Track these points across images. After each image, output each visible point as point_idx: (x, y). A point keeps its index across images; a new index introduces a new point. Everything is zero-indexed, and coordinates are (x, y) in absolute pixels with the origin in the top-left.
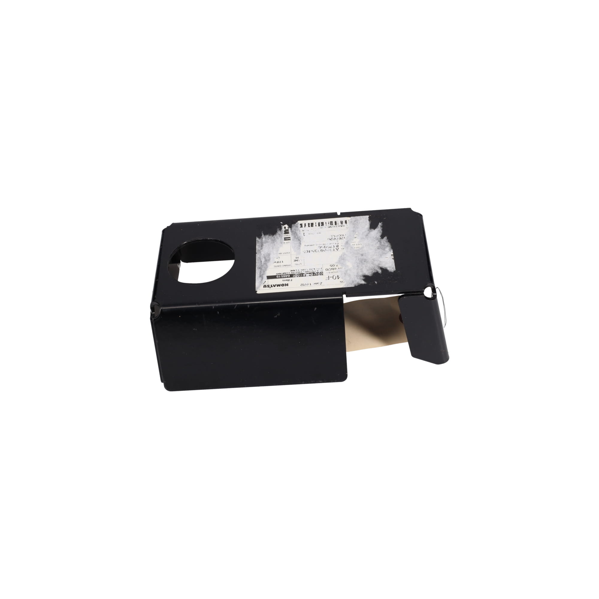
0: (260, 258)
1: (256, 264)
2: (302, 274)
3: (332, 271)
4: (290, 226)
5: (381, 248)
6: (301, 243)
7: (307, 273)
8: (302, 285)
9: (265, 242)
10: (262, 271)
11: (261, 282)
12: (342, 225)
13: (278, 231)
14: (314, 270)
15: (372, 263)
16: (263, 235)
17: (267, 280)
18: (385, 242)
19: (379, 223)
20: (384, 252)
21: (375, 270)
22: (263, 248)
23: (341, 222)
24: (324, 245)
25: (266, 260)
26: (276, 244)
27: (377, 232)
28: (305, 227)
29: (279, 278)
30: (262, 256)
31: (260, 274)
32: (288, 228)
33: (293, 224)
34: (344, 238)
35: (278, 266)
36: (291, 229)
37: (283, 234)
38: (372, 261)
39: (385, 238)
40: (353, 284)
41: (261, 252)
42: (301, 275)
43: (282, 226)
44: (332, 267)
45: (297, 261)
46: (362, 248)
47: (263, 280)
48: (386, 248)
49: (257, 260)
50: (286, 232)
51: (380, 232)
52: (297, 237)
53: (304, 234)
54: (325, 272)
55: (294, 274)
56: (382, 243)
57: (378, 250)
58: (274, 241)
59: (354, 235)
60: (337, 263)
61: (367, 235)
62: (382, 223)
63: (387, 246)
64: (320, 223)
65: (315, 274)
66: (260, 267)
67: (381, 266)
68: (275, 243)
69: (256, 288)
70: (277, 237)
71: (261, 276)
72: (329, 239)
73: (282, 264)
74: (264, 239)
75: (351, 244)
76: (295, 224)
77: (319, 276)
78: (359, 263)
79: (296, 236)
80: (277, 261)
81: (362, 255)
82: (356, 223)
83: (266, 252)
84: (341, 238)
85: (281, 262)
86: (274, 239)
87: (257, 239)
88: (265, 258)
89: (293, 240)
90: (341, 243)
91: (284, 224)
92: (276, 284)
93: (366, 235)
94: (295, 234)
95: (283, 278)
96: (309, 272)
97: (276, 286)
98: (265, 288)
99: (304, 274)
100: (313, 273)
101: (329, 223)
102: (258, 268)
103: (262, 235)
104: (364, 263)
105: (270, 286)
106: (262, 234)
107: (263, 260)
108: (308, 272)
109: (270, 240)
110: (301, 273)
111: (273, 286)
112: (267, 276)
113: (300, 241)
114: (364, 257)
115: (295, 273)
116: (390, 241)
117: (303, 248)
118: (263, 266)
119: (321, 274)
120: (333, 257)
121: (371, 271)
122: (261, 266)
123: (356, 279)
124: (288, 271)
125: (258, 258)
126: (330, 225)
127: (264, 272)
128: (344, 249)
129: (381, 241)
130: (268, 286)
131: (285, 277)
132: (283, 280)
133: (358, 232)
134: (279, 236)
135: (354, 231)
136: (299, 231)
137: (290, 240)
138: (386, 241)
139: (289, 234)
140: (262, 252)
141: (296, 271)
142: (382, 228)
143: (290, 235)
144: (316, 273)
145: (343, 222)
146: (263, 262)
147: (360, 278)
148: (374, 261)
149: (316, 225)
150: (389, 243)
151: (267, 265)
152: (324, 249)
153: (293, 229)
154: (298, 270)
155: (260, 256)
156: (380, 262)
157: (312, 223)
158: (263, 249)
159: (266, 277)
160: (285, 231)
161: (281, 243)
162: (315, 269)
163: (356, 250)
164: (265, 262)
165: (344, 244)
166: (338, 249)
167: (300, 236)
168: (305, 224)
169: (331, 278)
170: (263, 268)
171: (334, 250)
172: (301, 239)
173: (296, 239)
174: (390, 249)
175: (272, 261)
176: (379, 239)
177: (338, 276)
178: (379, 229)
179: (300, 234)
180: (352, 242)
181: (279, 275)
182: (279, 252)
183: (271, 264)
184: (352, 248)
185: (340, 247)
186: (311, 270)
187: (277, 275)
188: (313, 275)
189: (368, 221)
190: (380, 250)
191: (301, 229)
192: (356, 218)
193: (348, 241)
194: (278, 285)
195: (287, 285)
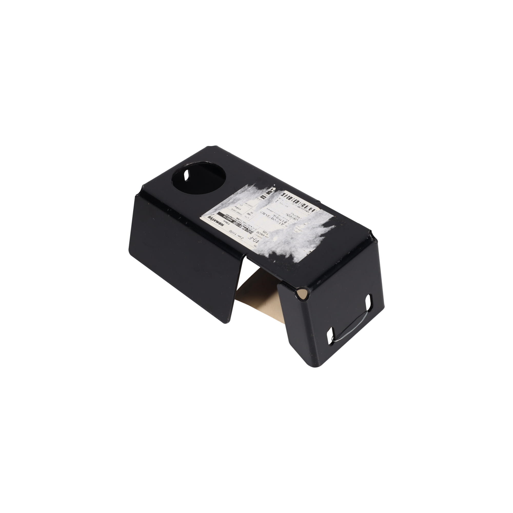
1: (224, 201)
2: (240, 225)
3: (260, 235)
4: (276, 191)
5: (310, 242)
6: (267, 205)
7: (243, 226)
8: (231, 231)
9: (249, 190)
11: (211, 213)
12: (308, 211)
13: (264, 189)
14: (250, 227)
15: (290, 248)
19: (333, 225)
20: (308, 246)
21: (286, 253)
22: (242, 194)
23: (310, 208)
24: (278, 216)
25: (232, 202)
26: (252, 196)
27: (323, 230)
28: (284, 197)
29: (224, 218)
30: (234, 198)
31: (218, 208)
32: (273, 191)
34: (297, 220)
35: (234, 210)
36: (274, 193)
37: (266, 192)
38: (293, 246)
39: (323, 238)
40: (259, 252)
41: (237, 195)
42: (239, 225)
43: (272, 187)
44: (264, 234)
45: (249, 215)
46: (299, 234)
47: (215, 213)
48: (314, 244)
49: (228, 198)
50: (268, 193)
51: (325, 232)
52: (270, 200)
53: (278, 200)
54: (254, 233)
55: (236, 222)
56: (315, 240)
58: (254, 193)
59: (305, 222)
60: (270, 232)
62: (335, 226)
63: (316, 244)
64: (297, 201)
65: (247, 230)
67: (293, 253)
68: (254, 195)
69: (203, 215)
71: (216, 210)
72: (287, 214)
74: (250, 188)
75: (296, 227)
76: (281, 191)
77: (248, 233)
78: (282, 242)
80: (237, 207)
81: (292, 238)
82: (318, 215)
83: (240, 197)
84: (295, 219)
85: (239, 209)
86: (256, 192)
87: (246, 186)
88: (234, 200)
89: (266, 200)
90: (292, 221)
91: (274, 187)
92: (217, 220)
93: (314, 227)
94: (272, 197)
95: (227, 219)
96: (246, 227)
97: (216, 221)
98: (208, 218)
99: (241, 225)
100: (247, 229)
101: (302, 204)
102: (222, 204)
103: (252, 185)
104: (286, 244)
105: (212, 219)
106: (254, 184)
107: (231, 201)
109: (252, 191)
110: (240, 224)
114: (291, 241)
115: (237, 221)
116: (322, 242)
117: (264, 210)
119: (251, 232)
120: (273, 226)
121: (282, 252)
122: (225, 204)
123: (266, 251)
124: (234, 216)
126: (300, 206)
127: (222, 208)
128: (287, 226)
129: (317, 237)
130: (211, 218)
131: (228, 220)
132: (224, 221)
133: (311, 222)
135: (310, 220)
136: (277, 197)
137: (264, 199)
138: (320, 240)
139: (269, 194)
141: (239, 220)
142: (330, 230)
143: (268, 196)
146: (229, 202)
147: (269, 252)
149: (292, 200)
152: (275, 218)
153: (276, 193)
154: (241, 221)
155: (234, 197)
156: (297, 251)
157: (292, 197)
158: (241, 194)
159: (218, 212)
160: (269, 191)
161: (256, 197)
163: (293, 233)
165: (292, 223)
167: (272, 201)
168: (287, 195)
169: (252, 239)
170: (224, 206)
171: (280, 223)
172: (271, 202)
173: (268, 201)
174: (315, 247)
175: (235, 205)
176: (318, 235)
177: (258, 241)
178: (327, 229)
179: (275, 200)
180: (298, 226)
181: (226, 216)
182: (247, 202)
183: (232, 206)
184: (293, 229)
185: (286, 224)
186: (248, 226)
187: (226, 215)
188: (245, 230)
189: (328, 219)
190: (307, 243)
191: (280, 196)
192: (323, 212)
193: (297, 223)
194: (217, 222)
195: (222, 225)
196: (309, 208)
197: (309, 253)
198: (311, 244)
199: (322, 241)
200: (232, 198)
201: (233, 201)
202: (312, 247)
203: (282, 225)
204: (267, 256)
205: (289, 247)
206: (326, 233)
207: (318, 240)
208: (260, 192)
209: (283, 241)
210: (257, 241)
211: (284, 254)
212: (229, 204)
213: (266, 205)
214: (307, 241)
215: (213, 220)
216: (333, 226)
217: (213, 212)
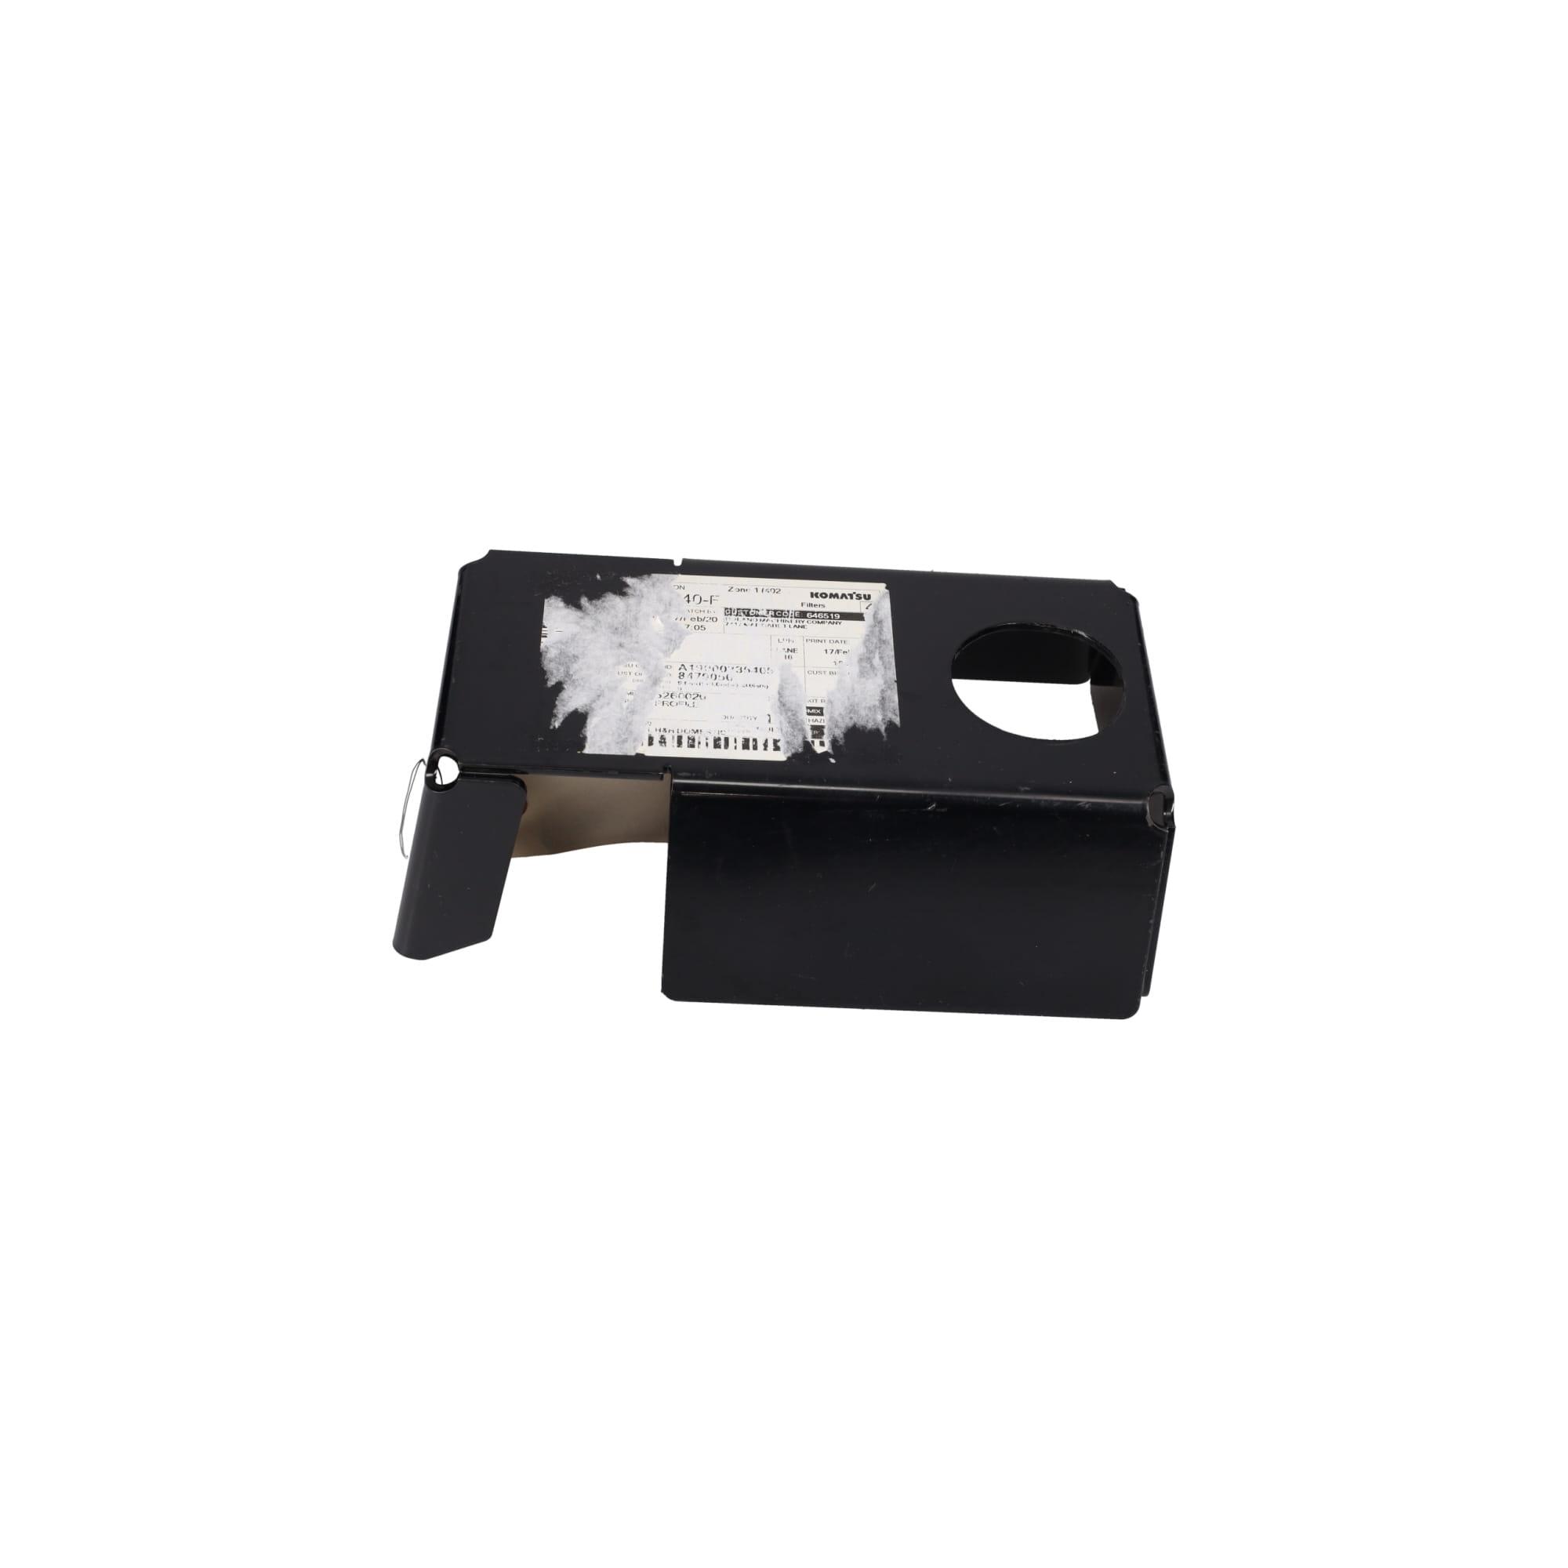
0: (885, 668)
1: (892, 653)
2: (775, 616)
3: (701, 616)
4: (807, 746)
5: (568, 657)
6: (777, 696)
7: (764, 616)
8: (776, 591)
9: (875, 710)
10: (877, 633)
11: (878, 608)
12: (662, 733)
13: (842, 736)
14: (746, 621)
16: (883, 728)
17: (863, 610)
18: (555, 671)
19: (559, 727)
20: (563, 647)
21: (596, 605)
22: (880, 694)
23: (665, 743)
24: (716, 681)
25: (869, 660)
26: (846, 701)
27: (570, 702)
28: (766, 741)
29: (834, 613)
30: (881, 671)
31: (881, 627)
32: (813, 742)
33: (801, 753)
34: (663, 696)
35: (837, 641)
36: (805, 737)
37: (826, 727)
38: (596, 628)
39: (551, 683)
40: (655, 579)
41: (885, 684)
42: (778, 614)
43: (830, 751)
44: (700, 624)
45: (788, 649)
46: (619, 663)
47: (872, 613)
48: (556, 657)
49: (894, 664)
50: (818, 731)
51: (562, 700)
52: (790, 714)
53: (770, 721)
54: (720, 614)
55: (795, 617)
56: (562, 669)
57: (576, 653)
58: (852, 709)
59: (635, 699)
60: (687, 634)
61: (599, 696)
62: (552, 727)
63: (551, 661)
64: (723, 746)
65: (744, 613)
66: (883, 646)
67: (579, 614)
68: (847, 704)
69: (888, 596)
70: (843, 719)
71: (878, 622)
72: (702, 697)
73: (829, 647)
74: (879, 717)
75: (644, 677)
76: (793, 751)
77: (735, 607)
78: (631, 626)
79: (792, 717)
80: (841, 654)
81: (621, 645)
82: (624, 734)
83: (870, 681)
84: (669, 696)
85: (829, 652)
86: (852, 715)
87: (898, 719)
88: (872, 668)
89: (799, 705)
90: (670, 683)
91: (826, 753)
92: (839, 600)
93: (601, 698)
94: (795, 724)
95: (824, 613)
96: (759, 618)
97: (840, 595)
98: (867, 594)
99: (772, 616)
100: (748, 615)
101: (699, 743)
102: (889, 644)
103: (886, 729)
104: (620, 626)
106: (884, 734)
107: (876, 661)
108: (763, 618)
109: (863, 713)
110: (780, 619)
111: (849, 597)
112: (863, 620)
113: (781, 702)
114: (616, 639)
115: (794, 620)
116: (543, 672)
117: (773, 681)
118: (876, 648)
119: (728, 611)
120: (697, 649)
121: (604, 604)
122: (880, 647)
123: (645, 590)
124: (812, 628)
125: (889, 669)
126: (696, 736)
127: (872, 632)
128: (666, 667)
129: (566, 676)
130: (860, 598)
131: (818, 613)
132: (823, 606)
133: (622, 708)
134: (837, 722)
135: (633, 712)
136: (784, 730)
137: (808, 708)
138: (552, 674)
139: (812, 726)
140: (881, 682)
141: (792, 625)
142: (555, 711)
143: (809, 721)
144: (742, 614)
145: (660, 742)
146: (877, 656)
147: (635, 591)
148: (593, 628)
149: (735, 742)
150: (545, 669)
151: (866, 647)
152: (717, 672)
153: (800, 739)
154: (787, 626)
155: (885, 674)
156: (577, 623)
157: (746, 751)
158: (878, 691)
159: (865, 619)
160: (823, 734)
161: (831, 702)
162: (745, 624)
163: (634, 659)
164: (872, 655)
165: (665, 679)
166: (680, 669)
167: (781, 714)
168: (765, 749)
169: (706, 597)
170: (875, 640)
171: (692, 666)
172: (779, 708)
173: (793, 709)
174: (546, 652)
175: (854, 657)
176: (569, 682)
177: (688, 601)
178: (562, 710)
179: (780, 722)
180: (642, 681)
181: (835, 619)
182: (835, 676)
183: (855, 647)
184: (644, 668)
185: (675, 672)
186: (753, 622)
187: (839, 621)
188: (749, 610)
189: (589, 737)
190: (571, 651)
191: (778, 736)
192: (622, 749)
193: (652, 686)
195: (814, 595)
196: (667, 741)
197: (543, 632)
198: (562, 653)
199: (546, 674)
200: (885, 671)
201: (871, 662)
202: (551, 647)
203: (683, 665)
204: (630, 581)
205: (602, 623)
206: (556, 699)
208: (840, 720)
209: (633, 630)
210: (691, 600)
211: (598, 602)
212: (870, 651)
213: (780, 695)
214: (580, 656)
215: (851, 595)
216: (557, 725)
217: (876, 612)
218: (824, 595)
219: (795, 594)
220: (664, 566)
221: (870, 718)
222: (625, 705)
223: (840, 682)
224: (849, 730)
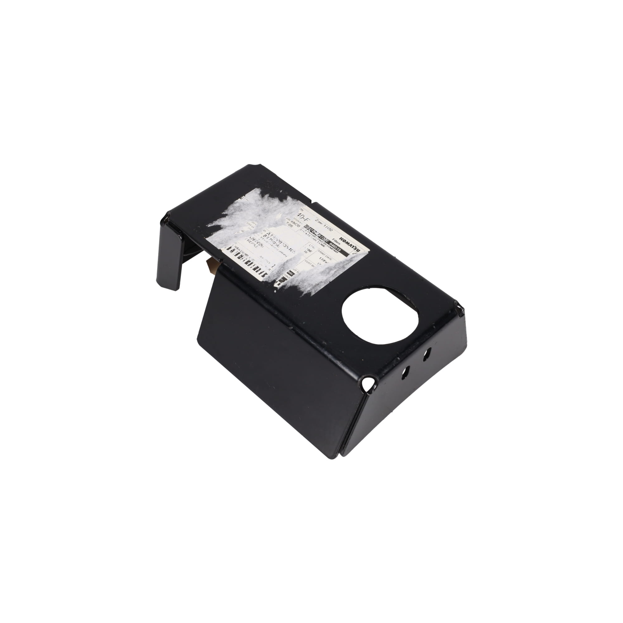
0: (332, 276)
1: (342, 273)
2: (320, 237)
3: (296, 222)
4: (274, 281)
5: (239, 209)
6: (286, 261)
7: (316, 235)
8: (330, 230)
9: (310, 286)
10: (345, 264)
11: (357, 256)
12: (236, 249)
13: (289, 286)
14: (308, 233)
16: (305, 293)
17: (351, 254)
19: (209, 227)
20: (242, 205)
21: (268, 199)
22: (319, 282)
23: (233, 252)
24: (273, 244)
27: (222, 222)
28: (263, 272)
29: (340, 248)
30: (328, 276)
31: (349, 263)
32: (277, 282)
33: (269, 283)
34: (251, 238)
35: (328, 258)
36: (276, 279)
37: (287, 280)
38: (259, 206)
39: (224, 213)
40: (297, 203)
41: (325, 280)
42: (321, 237)
43: (279, 288)
44: (292, 224)
45: (309, 250)
46: (252, 220)
48: (236, 207)
49: (337, 276)
50: (284, 279)
52: (282, 269)
53: (273, 267)
54: (302, 226)
55: (325, 242)
56: (233, 211)
57: (243, 209)
58: (303, 281)
59: (241, 234)
60: (284, 225)
61: (232, 226)
62: (207, 226)
63: (233, 207)
64: (248, 264)
65: (311, 230)
66: (342, 269)
67: (260, 198)
68: (304, 278)
69: (366, 254)
70: (296, 281)
71: (351, 260)
72: (262, 246)
73: (323, 257)
74: (309, 289)
75: (253, 229)
76: (267, 280)
77: (310, 226)
79: (281, 270)
80: (324, 262)
81: (259, 215)
82: (224, 241)
83: (322, 276)
84: (253, 239)
85: (321, 259)
86: (301, 283)
87: (314, 294)
88: (329, 273)
89: (288, 268)
90: (257, 237)
91: (276, 288)
92: (348, 246)
93: (232, 227)
94: (279, 273)
95: (336, 246)
96: (313, 234)
97: (350, 244)
98: (359, 249)
99: (318, 237)
100: (311, 231)
101: (242, 259)
102: (345, 269)
103: (306, 294)
104: (267, 210)
105: (354, 248)
106: (303, 295)
107: (333, 272)
109: (305, 284)
110: (319, 239)
112: (347, 257)
113: (284, 263)
114: (261, 213)
115: (324, 242)
116: (226, 208)
117: (290, 255)
118: (338, 268)
119: (307, 226)
120: (280, 232)
121: (272, 200)
122: (340, 268)
123: (290, 204)
124: (327, 249)
125: (333, 277)
126: (245, 256)
127: (344, 262)
128: (264, 230)
129: (231, 214)
130: (355, 249)
131: (335, 245)
132: (340, 244)
133: (234, 233)
134: (293, 281)
135: (236, 237)
136: (273, 272)
137: (290, 271)
138: (228, 211)
139: (284, 277)
140: (325, 279)
141: (321, 243)
142: (214, 222)
143: (285, 275)
144: (310, 230)
145: (231, 251)
146: (335, 270)
147: (286, 202)
148: (258, 205)
149: (253, 266)
150: (228, 208)
151: (335, 265)
152: (278, 243)
153: (274, 278)
154: (319, 243)
155: (330, 278)
156: (256, 201)
157: (253, 270)
158: (320, 281)
160: (283, 281)
161: (300, 274)
163: (258, 222)
164: (333, 269)
165: (258, 233)
166: (268, 234)
167: (279, 267)
168: (259, 274)
169: (305, 218)
170: (341, 265)
171: (272, 235)
172: (281, 265)
173: (285, 268)
174: (235, 203)
175: (327, 266)
176: (230, 216)
177: (298, 215)
178: (217, 223)
179: (275, 269)
180: (251, 229)
181: (337, 250)
182: (312, 267)
183: (332, 263)
184: (257, 226)
185: (264, 233)
186: (310, 235)
187: (338, 252)
188: (314, 230)
189: (213, 235)
190: (243, 208)
191: (269, 273)
192: (218, 245)
193: (252, 233)
194: (348, 243)
195: (341, 239)
196: (234, 252)
197: (242, 197)
198: (239, 207)
199: (226, 209)
200: (331, 277)
201: (330, 271)
202: (239, 203)
203: (270, 233)
204: (289, 198)
205: (263, 205)
206: (219, 219)
207: (230, 210)
208: (295, 281)
209: (270, 213)
210: (300, 215)
211: (270, 199)
212: (335, 267)
213: (287, 261)
214: (243, 211)
215: (353, 246)
216: (209, 226)
217: (354, 257)
218: (344, 241)
219: (336, 234)
220: (306, 201)
221: (305, 287)
222: (236, 233)
223: (312, 270)
224: (294, 286)
